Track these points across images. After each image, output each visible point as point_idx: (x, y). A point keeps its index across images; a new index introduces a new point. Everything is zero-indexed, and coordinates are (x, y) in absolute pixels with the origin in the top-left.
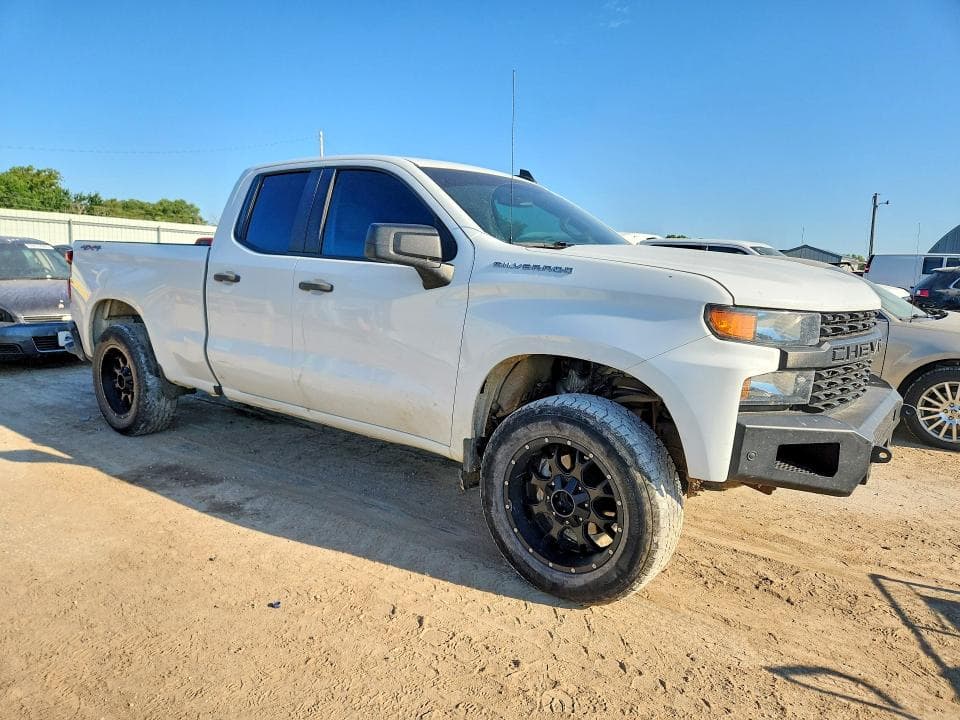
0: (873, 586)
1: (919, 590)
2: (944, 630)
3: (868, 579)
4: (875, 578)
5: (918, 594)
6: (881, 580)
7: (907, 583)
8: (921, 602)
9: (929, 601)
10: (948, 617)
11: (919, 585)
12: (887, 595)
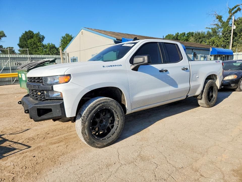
0: (29, 145)
1: (19, 150)
2: (10, 146)
3: (31, 146)
4: (29, 147)
5: (18, 149)
6: (28, 147)
7: (22, 150)
8: (17, 148)
9: (15, 149)
10: (10, 148)
11: (19, 151)
12: (24, 145)
